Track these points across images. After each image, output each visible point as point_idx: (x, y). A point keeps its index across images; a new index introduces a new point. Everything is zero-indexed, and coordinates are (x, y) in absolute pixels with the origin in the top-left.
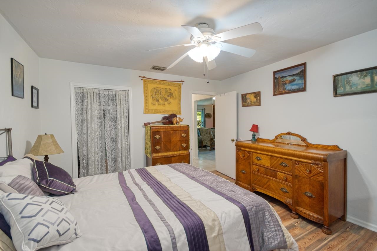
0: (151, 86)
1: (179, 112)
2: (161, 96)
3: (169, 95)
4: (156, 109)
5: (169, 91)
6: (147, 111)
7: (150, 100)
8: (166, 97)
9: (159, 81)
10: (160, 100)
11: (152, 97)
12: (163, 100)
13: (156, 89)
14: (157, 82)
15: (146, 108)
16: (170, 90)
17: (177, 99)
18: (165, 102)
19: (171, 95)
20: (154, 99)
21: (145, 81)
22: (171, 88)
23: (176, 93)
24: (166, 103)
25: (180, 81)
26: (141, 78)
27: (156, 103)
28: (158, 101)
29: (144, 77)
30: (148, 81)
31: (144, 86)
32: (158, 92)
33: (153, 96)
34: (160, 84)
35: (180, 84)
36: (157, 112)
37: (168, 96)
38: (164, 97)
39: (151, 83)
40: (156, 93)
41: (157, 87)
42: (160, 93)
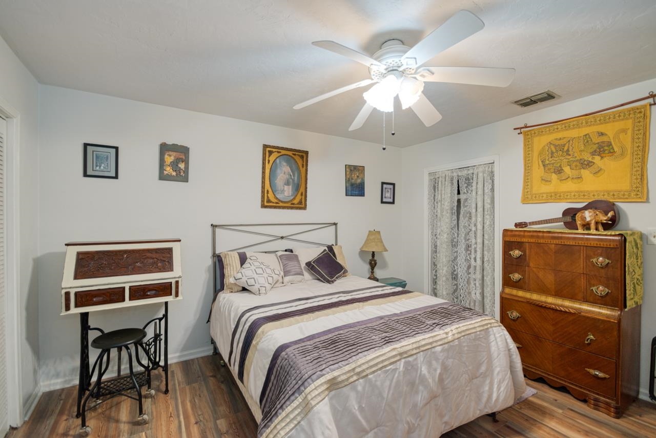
0: (541, 142)
1: (633, 194)
2: (569, 157)
3: (595, 151)
4: (552, 191)
5: (596, 139)
6: (528, 197)
7: (538, 172)
8: (587, 156)
9: (562, 124)
10: (567, 169)
11: (544, 166)
12: (573, 167)
13: (553, 145)
14: (559, 127)
15: (526, 191)
16: (602, 134)
17: (627, 160)
18: (582, 170)
19: (604, 149)
20: (549, 169)
21: (526, 134)
22: (601, 128)
23: (627, 139)
24: (585, 173)
25: (648, 95)
26: (519, 131)
27: (554, 176)
28: (559, 171)
29: (526, 127)
30: (533, 132)
31: (525, 145)
32: (562, 150)
33: (547, 162)
34: (568, 128)
35: (644, 107)
36: (555, 197)
37: (593, 153)
38: (578, 158)
39: (541, 133)
40: (552, 153)
41: (558, 137)
42: (568, 150)
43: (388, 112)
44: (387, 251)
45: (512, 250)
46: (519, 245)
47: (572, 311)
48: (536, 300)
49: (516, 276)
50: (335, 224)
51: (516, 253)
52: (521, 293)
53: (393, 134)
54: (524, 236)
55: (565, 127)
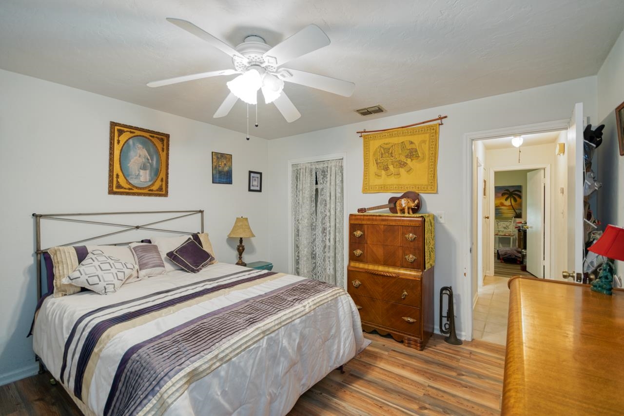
0: (375, 144)
1: (429, 187)
2: (392, 158)
3: (408, 155)
4: (382, 184)
5: (409, 147)
6: (367, 189)
7: (373, 168)
8: (403, 159)
9: (388, 132)
10: (391, 167)
11: (377, 163)
12: (395, 166)
13: (383, 148)
14: (386, 134)
15: (365, 183)
16: (412, 143)
17: (426, 162)
18: (400, 169)
19: (412, 154)
20: (380, 167)
21: (365, 138)
22: (411, 138)
23: (426, 147)
24: (402, 171)
25: (437, 117)
26: (360, 134)
27: (383, 172)
28: (386, 169)
29: (365, 132)
30: (369, 137)
31: (364, 147)
32: (388, 152)
33: (379, 161)
34: (391, 136)
35: (435, 125)
36: (383, 188)
37: (407, 157)
38: (398, 159)
39: (375, 138)
40: (382, 154)
41: (386, 142)
42: (392, 153)
43: (252, 104)
44: (255, 236)
45: (355, 231)
46: (360, 227)
47: (394, 275)
48: (371, 270)
49: (358, 252)
50: (201, 212)
51: (358, 233)
52: (361, 265)
53: (257, 126)
54: (363, 220)
55: (390, 135)
